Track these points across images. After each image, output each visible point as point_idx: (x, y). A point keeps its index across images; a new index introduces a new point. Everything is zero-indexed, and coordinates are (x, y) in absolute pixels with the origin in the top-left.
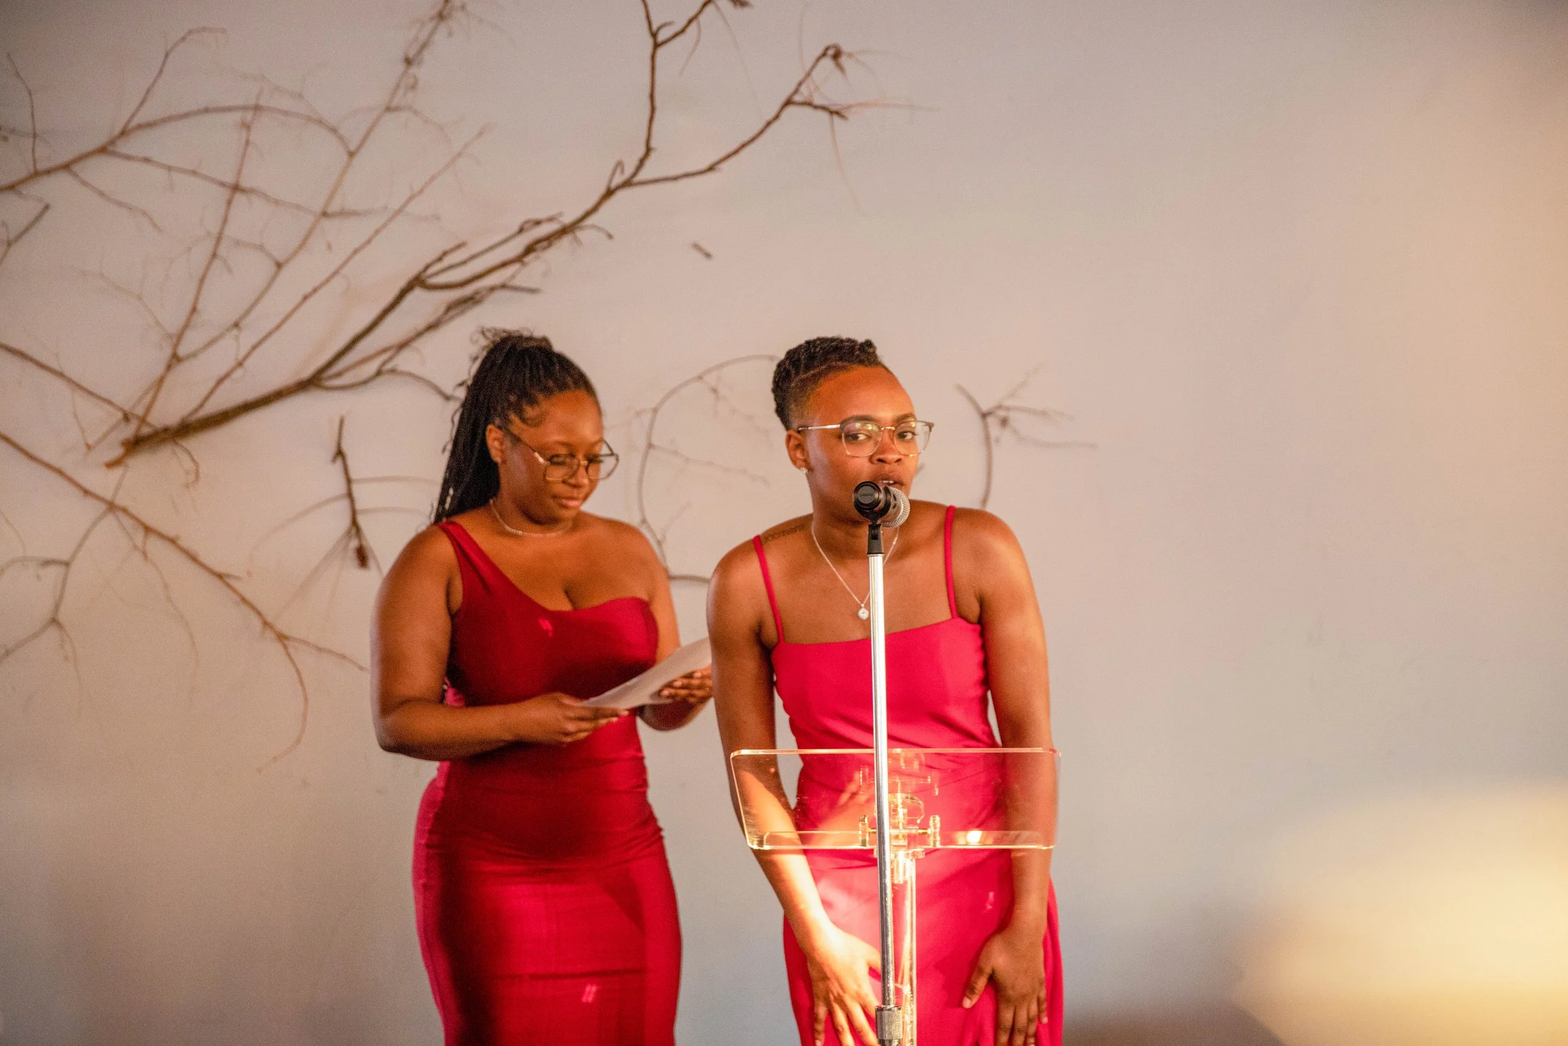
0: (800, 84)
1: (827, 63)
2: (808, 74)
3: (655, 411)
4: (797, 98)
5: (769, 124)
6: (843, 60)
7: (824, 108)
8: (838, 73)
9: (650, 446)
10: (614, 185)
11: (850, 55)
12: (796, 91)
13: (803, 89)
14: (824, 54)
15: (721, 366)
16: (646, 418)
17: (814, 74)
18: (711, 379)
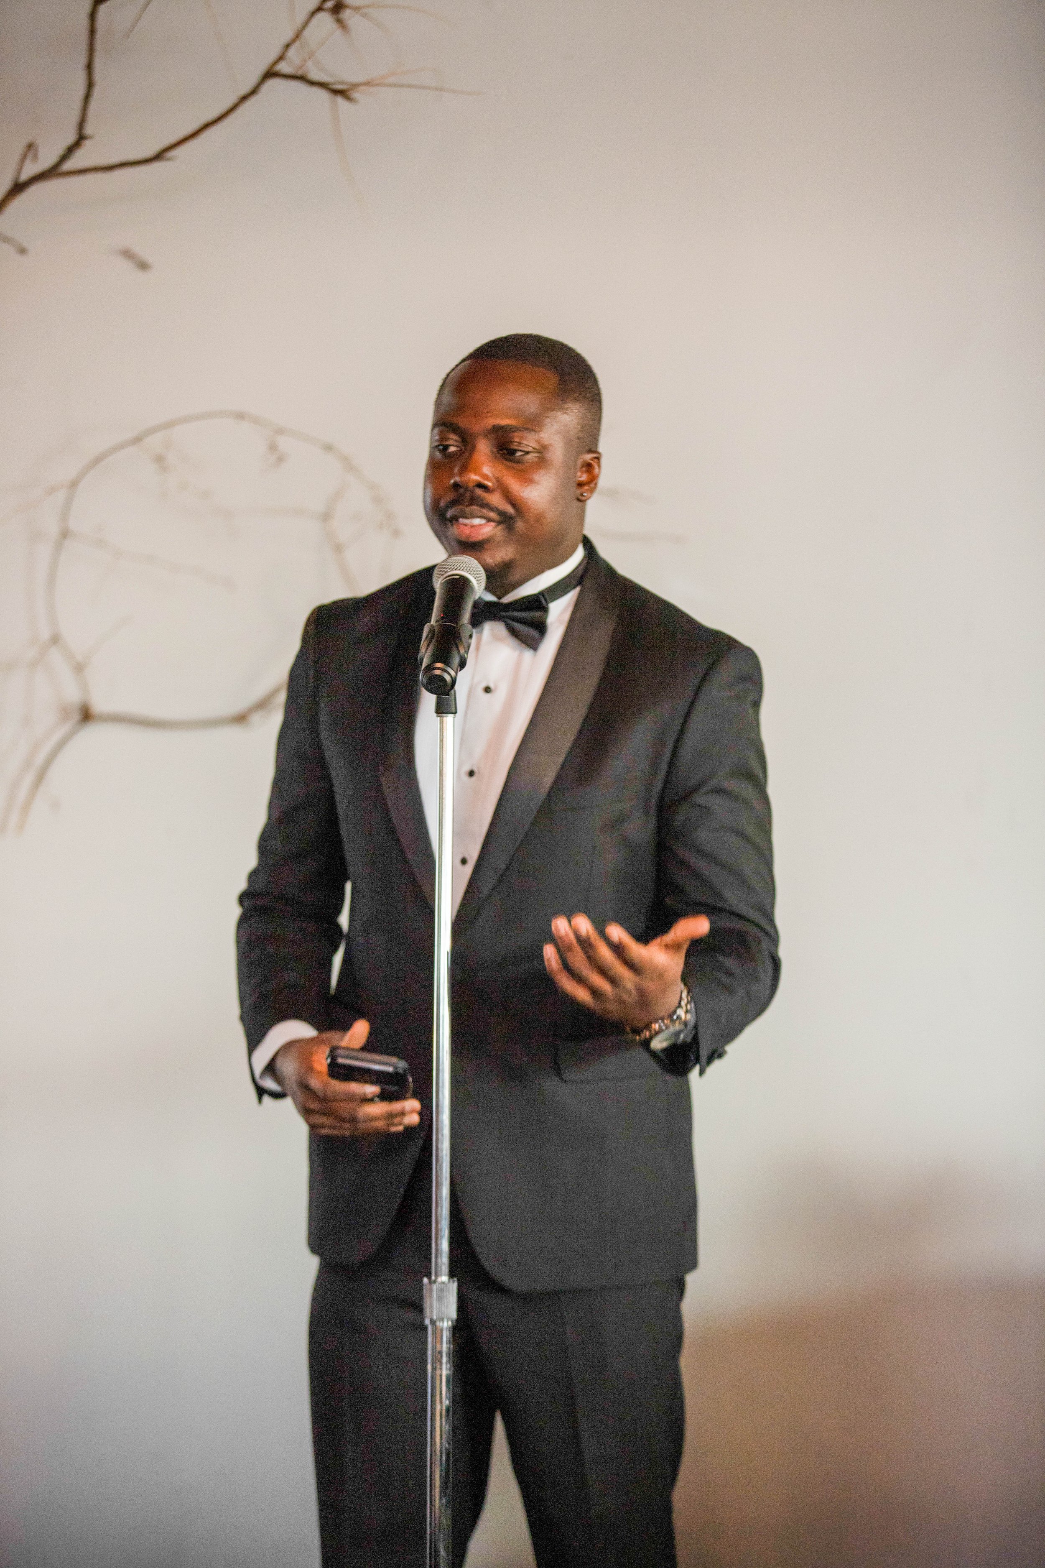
0: (288, 46)
1: (325, 20)
2: (298, 36)
3: (74, 484)
4: (283, 67)
5: (244, 98)
6: (346, 14)
7: (322, 85)
8: (339, 32)
9: (65, 534)
10: (24, 176)
11: (357, 9)
12: (281, 58)
13: (291, 53)
14: (319, 9)
15: (169, 425)
16: (61, 496)
17: (307, 33)
18: (155, 442)
